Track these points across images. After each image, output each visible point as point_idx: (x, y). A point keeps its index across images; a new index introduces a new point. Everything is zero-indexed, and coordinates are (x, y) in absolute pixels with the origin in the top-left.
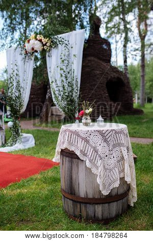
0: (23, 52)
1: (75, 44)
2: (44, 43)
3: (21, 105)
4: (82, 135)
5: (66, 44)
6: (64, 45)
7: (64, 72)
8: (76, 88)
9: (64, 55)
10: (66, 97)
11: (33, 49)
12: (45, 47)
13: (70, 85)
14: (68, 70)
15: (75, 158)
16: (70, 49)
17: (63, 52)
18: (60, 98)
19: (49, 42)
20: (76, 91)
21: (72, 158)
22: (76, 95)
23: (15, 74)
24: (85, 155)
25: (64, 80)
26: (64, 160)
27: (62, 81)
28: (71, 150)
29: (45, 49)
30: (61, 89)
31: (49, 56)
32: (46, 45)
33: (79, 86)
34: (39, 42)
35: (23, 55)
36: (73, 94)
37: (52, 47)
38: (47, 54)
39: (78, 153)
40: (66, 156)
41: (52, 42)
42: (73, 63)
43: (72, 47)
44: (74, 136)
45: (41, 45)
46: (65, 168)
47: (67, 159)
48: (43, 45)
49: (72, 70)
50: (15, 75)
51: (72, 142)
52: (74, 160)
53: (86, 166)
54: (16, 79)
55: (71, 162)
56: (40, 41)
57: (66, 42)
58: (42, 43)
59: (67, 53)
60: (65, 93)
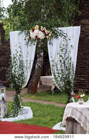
0: (27, 38)
1: (72, 37)
2: (47, 34)
3: (23, 82)
4: (79, 110)
5: (65, 37)
6: (63, 37)
7: (63, 58)
8: (72, 72)
9: (63, 45)
10: (64, 79)
11: (36, 37)
12: (47, 36)
13: (68, 69)
14: (66, 57)
15: (75, 122)
16: (68, 40)
17: (62, 42)
18: (59, 79)
19: (51, 33)
20: (72, 74)
21: (73, 122)
22: (72, 77)
23: (18, 54)
24: (80, 120)
25: (63, 65)
26: (69, 123)
27: (61, 65)
28: (73, 118)
29: (47, 38)
30: (60, 72)
31: (50, 44)
32: (48, 35)
33: (75, 70)
34: (42, 33)
35: (27, 40)
36: (69, 76)
37: (53, 37)
38: (49, 42)
39: (77, 119)
40: (70, 121)
41: (53, 33)
42: (70, 52)
43: (70, 39)
44: (75, 111)
45: (44, 35)
46: (69, 127)
47: (71, 122)
48: (46, 35)
49: (70, 57)
50: (19, 56)
51: (73, 113)
52: (75, 123)
53: (81, 126)
54: (19, 59)
55: (73, 124)
56: (44, 32)
57: (65, 35)
58: (45, 33)
59: (66, 44)
60: (64, 75)
